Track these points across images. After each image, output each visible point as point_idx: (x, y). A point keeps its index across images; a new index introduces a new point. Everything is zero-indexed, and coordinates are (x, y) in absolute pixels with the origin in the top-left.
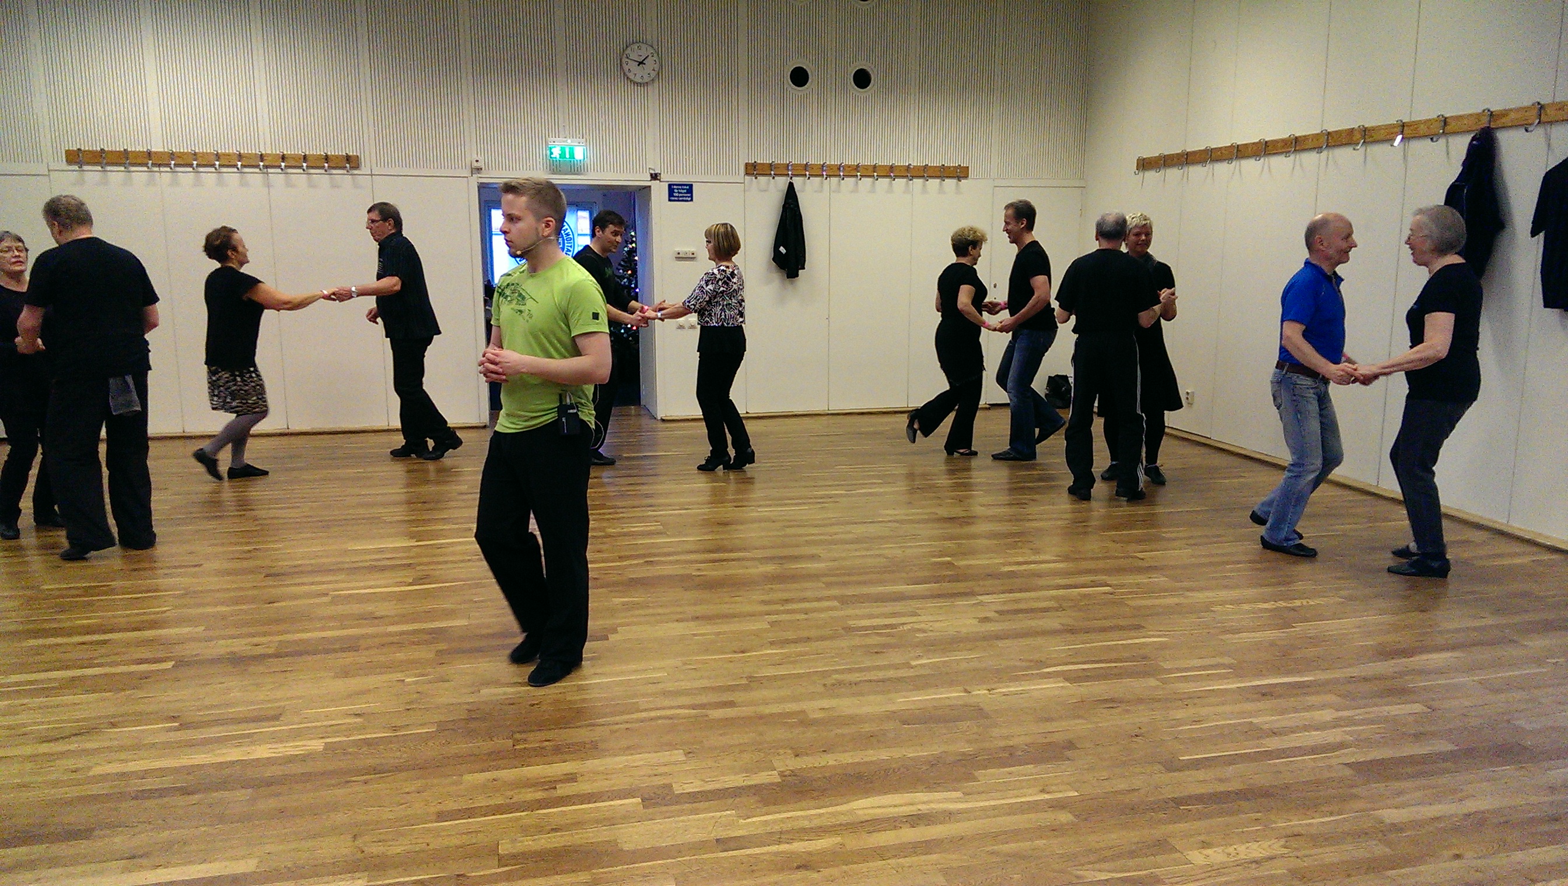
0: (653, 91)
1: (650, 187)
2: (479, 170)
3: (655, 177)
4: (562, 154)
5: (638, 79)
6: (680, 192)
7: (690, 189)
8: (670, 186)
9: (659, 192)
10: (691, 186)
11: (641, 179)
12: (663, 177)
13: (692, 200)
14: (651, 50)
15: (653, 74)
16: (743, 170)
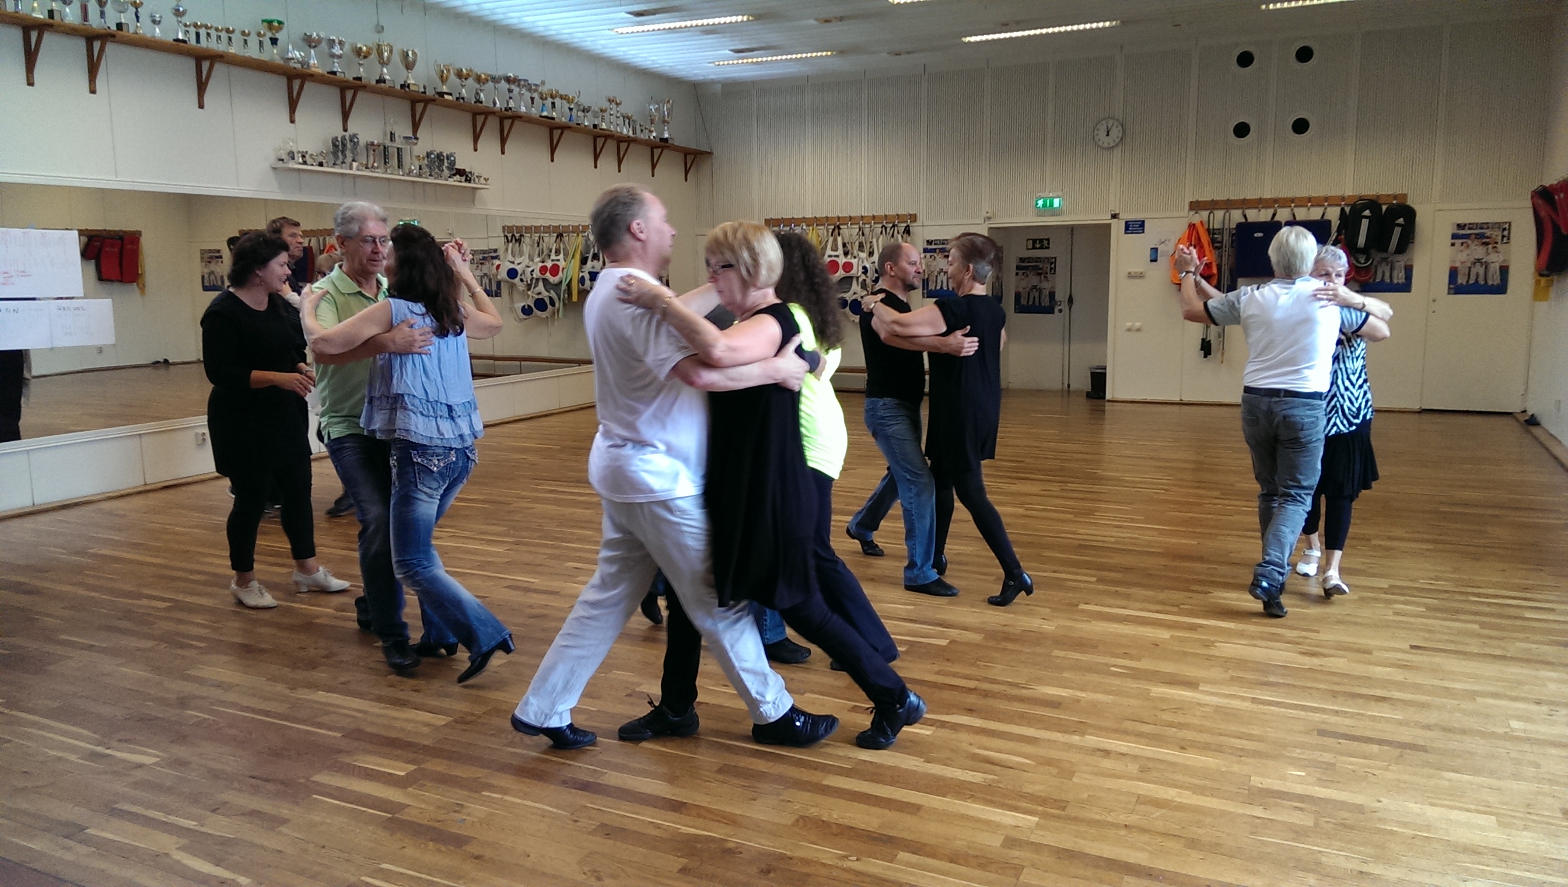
0: (1117, 152)
1: (1110, 225)
2: (989, 218)
3: (1114, 216)
4: (1044, 205)
5: (1106, 145)
6: (1135, 227)
7: (1142, 224)
8: (1126, 222)
9: (1117, 228)
10: (1143, 222)
11: (1104, 218)
12: (1121, 216)
13: (1143, 232)
14: (1116, 123)
15: (1117, 141)
16: (1187, 207)
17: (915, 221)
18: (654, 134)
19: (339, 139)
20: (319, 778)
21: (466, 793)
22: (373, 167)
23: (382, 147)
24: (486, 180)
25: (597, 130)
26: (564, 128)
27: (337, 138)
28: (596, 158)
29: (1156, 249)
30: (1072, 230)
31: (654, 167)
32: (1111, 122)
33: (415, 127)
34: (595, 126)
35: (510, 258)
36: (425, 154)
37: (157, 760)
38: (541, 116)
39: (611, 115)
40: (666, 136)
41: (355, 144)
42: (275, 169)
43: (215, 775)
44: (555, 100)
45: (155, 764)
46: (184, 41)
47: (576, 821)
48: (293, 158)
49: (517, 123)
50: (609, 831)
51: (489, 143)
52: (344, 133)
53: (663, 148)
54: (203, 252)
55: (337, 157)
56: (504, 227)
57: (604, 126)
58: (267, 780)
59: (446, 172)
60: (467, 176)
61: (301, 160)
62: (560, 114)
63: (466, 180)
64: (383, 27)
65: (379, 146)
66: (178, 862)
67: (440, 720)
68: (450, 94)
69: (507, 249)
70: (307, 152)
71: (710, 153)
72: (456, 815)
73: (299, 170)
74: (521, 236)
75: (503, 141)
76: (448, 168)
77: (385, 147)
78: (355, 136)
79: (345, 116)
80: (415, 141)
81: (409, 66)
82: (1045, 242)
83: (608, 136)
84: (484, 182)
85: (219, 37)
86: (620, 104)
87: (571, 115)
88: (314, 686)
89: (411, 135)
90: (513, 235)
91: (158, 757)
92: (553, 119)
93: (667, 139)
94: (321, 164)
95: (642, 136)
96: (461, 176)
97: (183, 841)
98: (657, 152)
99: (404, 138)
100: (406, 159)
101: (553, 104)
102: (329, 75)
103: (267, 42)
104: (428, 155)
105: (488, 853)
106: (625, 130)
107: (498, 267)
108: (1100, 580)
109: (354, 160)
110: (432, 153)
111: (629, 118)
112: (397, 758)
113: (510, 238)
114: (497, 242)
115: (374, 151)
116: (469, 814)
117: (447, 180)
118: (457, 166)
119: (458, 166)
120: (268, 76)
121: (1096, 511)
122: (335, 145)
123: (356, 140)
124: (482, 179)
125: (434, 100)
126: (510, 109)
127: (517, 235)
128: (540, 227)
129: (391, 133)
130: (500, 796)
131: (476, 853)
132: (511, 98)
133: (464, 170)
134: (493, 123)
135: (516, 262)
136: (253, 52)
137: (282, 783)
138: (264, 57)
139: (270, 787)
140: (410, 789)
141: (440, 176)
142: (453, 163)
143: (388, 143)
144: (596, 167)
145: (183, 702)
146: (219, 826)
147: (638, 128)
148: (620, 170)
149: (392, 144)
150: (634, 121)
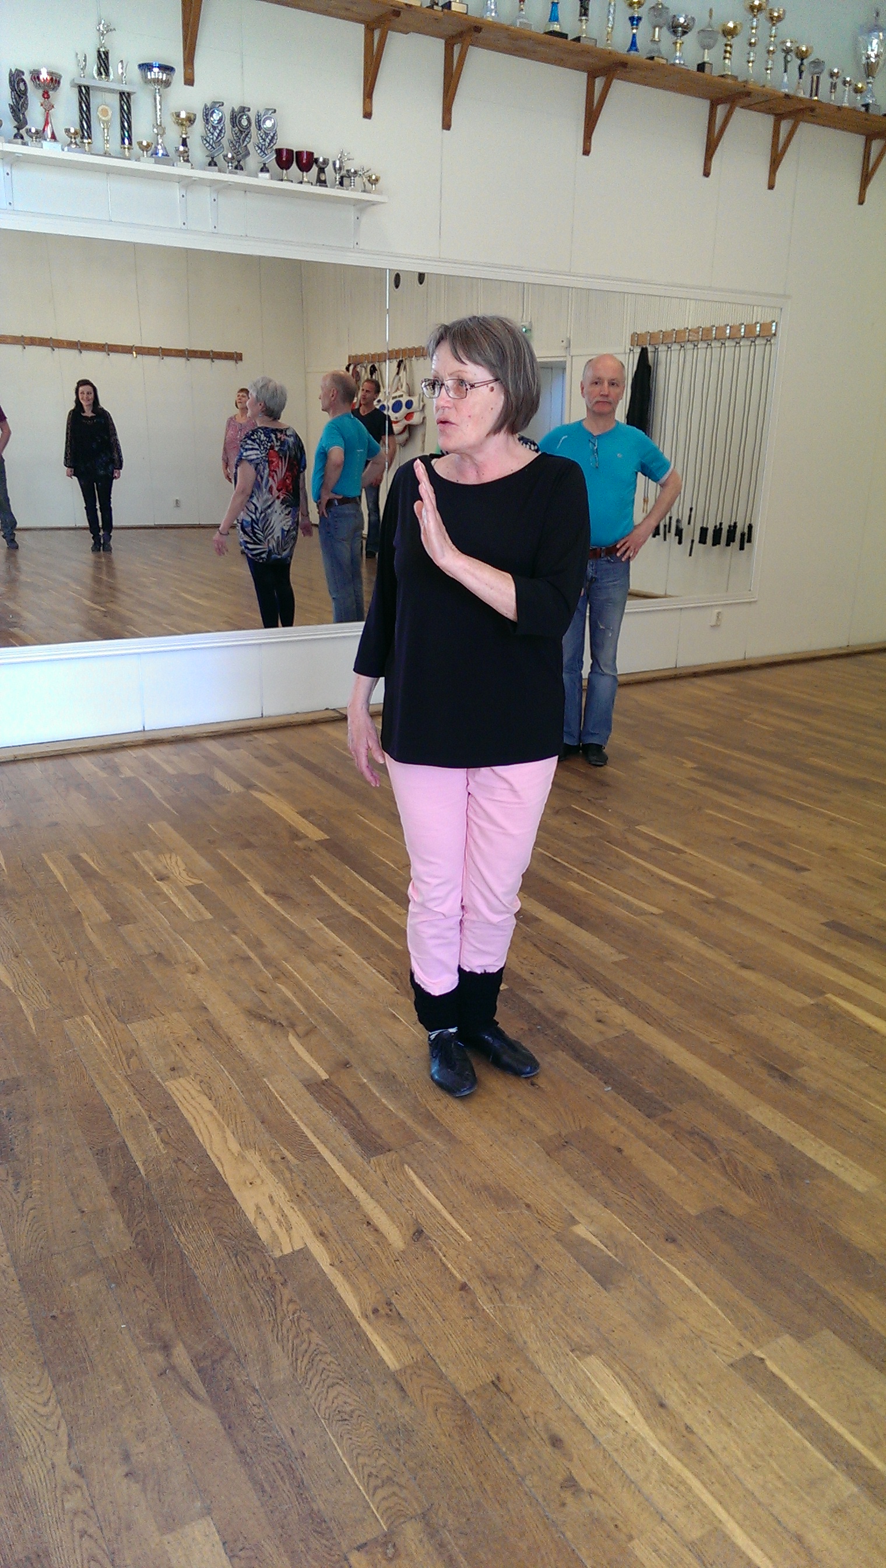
23: (76, 87)
24: (374, 183)
25: (714, 76)
26: (614, 68)
28: (707, 151)
31: (866, 180)
34: (704, 68)
36: (202, 111)
38: (548, 34)
39: (750, 43)
51: (408, 99)
57: (730, 68)
59: (255, 158)
60: (322, 170)
62: (605, 33)
63: (322, 183)
75: (449, 97)
76: (260, 147)
77: (83, 88)
83: (744, 92)
86: (779, 17)
87: (634, 35)
92: (578, 39)
95: (833, 99)
96: (305, 167)
98: (877, 142)
99: (141, 66)
100: (144, 119)
104: (208, 112)
106: (788, 80)
110: (217, 105)
111: (802, 56)
117: (257, 176)
118: (283, 143)
124: (366, 180)
129: (103, 50)
133: (310, 154)
141: (238, 167)
143: (94, 79)
144: (707, 171)
147: (825, 82)
148: (771, 187)
149: (103, 83)
150: (817, 63)
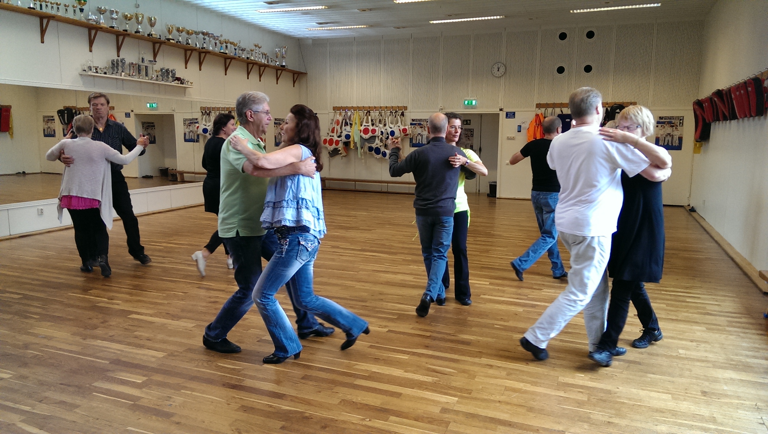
0: (502, 80)
1: (499, 114)
3: (501, 110)
4: (468, 104)
5: (497, 75)
6: (511, 115)
7: (514, 114)
8: (507, 113)
9: (503, 115)
11: (496, 110)
12: (504, 110)
13: (514, 118)
14: (503, 65)
15: (503, 73)
16: (535, 106)
17: (406, 110)
18: (278, 63)
19: (115, 61)
20: (96, 384)
21: (173, 391)
22: (132, 75)
23: (137, 65)
24: (192, 83)
25: (249, 60)
26: (232, 58)
27: (114, 60)
28: (248, 74)
29: (520, 126)
30: (481, 116)
31: (277, 79)
32: (500, 64)
33: (155, 56)
34: (248, 58)
35: (204, 123)
36: (160, 70)
37: (11, 376)
38: (220, 52)
39: (256, 53)
40: (284, 64)
41: (124, 64)
42: (81, 75)
43: (42, 383)
44: (228, 44)
45: (10, 378)
46: (33, 9)
47: (229, 404)
48: (91, 70)
49: (208, 55)
50: (246, 409)
51: (193, 65)
52: (118, 58)
53: (282, 70)
54: (44, 117)
55: (114, 70)
56: (201, 108)
57: (252, 58)
58: (69, 386)
59: (171, 79)
60: (181, 81)
61: (95, 71)
62: (230, 51)
63: (181, 83)
64: (139, 5)
65: (136, 64)
66: (20, 428)
67: (161, 355)
68: (173, 40)
69: (202, 119)
70: (98, 67)
71: (306, 74)
72: (167, 402)
73: (94, 76)
74: (210, 112)
75: (200, 64)
76: (171, 76)
77: (139, 65)
78: (123, 59)
79: (119, 49)
80: (155, 63)
81: (152, 25)
82: (469, 122)
83: (254, 63)
84: (190, 84)
85: (52, 7)
86: (260, 47)
87: (235, 52)
88: (95, 337)
89: (153, 60)
90: (206, 112)
91: (11, 374)
92: (226, 54)
93: (284, 66)
94: (105, 73)
95: (272, 64)
96: (178, 81)
97: (23, 417)
98: (279, 72)
99: (149, 61)
100: (150, 71)
101: (226, 46)
102: (110, 28)
103: (78, 10)
105: (183, 421)
106: (263, 60)
107: (198, 127)
108: (491, 284)
109: (122, 72)
110: (163, 69)
111: (265, 55)
112: (137, 374)
113: (204, 113)
114: (198, 115)
115: (133, 67)
116: (174, 402)
117: (171, 83)
119: (177, 76)
120: (77, 27)
121: (490, 251)
122: (113, 64)
123: (124, 61)
124: (189, 83)
125: (165, 43)
126: (204, 48)
127: (208, 112)
128: (220, 108)
129: (142, 58)
130: (190, 392)
131: (177, 421)
132: (204, 43)
133: (180, 78)
134: (195, 55)
135: (207, 125)
136: (70, 15)
137: (76, 386)
138: (76, 18)
139: (71, 389)
140: (144, 389)
141: (167, 81)
142: (175, 74)
143: (141, 63)
144: (248, 78)
145: (26, 346)
146: (42, 409)
147: (270, 60)
148: (260, 81)
149: (143, 64)
150: (268, 56)
